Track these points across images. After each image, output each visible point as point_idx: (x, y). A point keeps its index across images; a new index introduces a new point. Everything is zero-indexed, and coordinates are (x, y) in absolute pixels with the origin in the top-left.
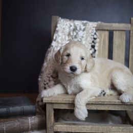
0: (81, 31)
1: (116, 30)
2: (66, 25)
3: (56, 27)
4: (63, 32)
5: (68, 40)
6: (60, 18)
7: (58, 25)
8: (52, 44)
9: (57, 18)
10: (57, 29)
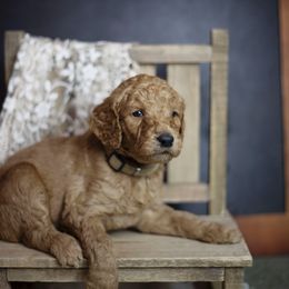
0: (90, 66)
1: (174, 64)
2: (44, 52)
3: (15, 59)
4: (35, 72)
5: (53, 91)
6: (27, 36)
7: (21, 56)
8: (5, 106)
9: (17, 36)
10: (17, 66)
